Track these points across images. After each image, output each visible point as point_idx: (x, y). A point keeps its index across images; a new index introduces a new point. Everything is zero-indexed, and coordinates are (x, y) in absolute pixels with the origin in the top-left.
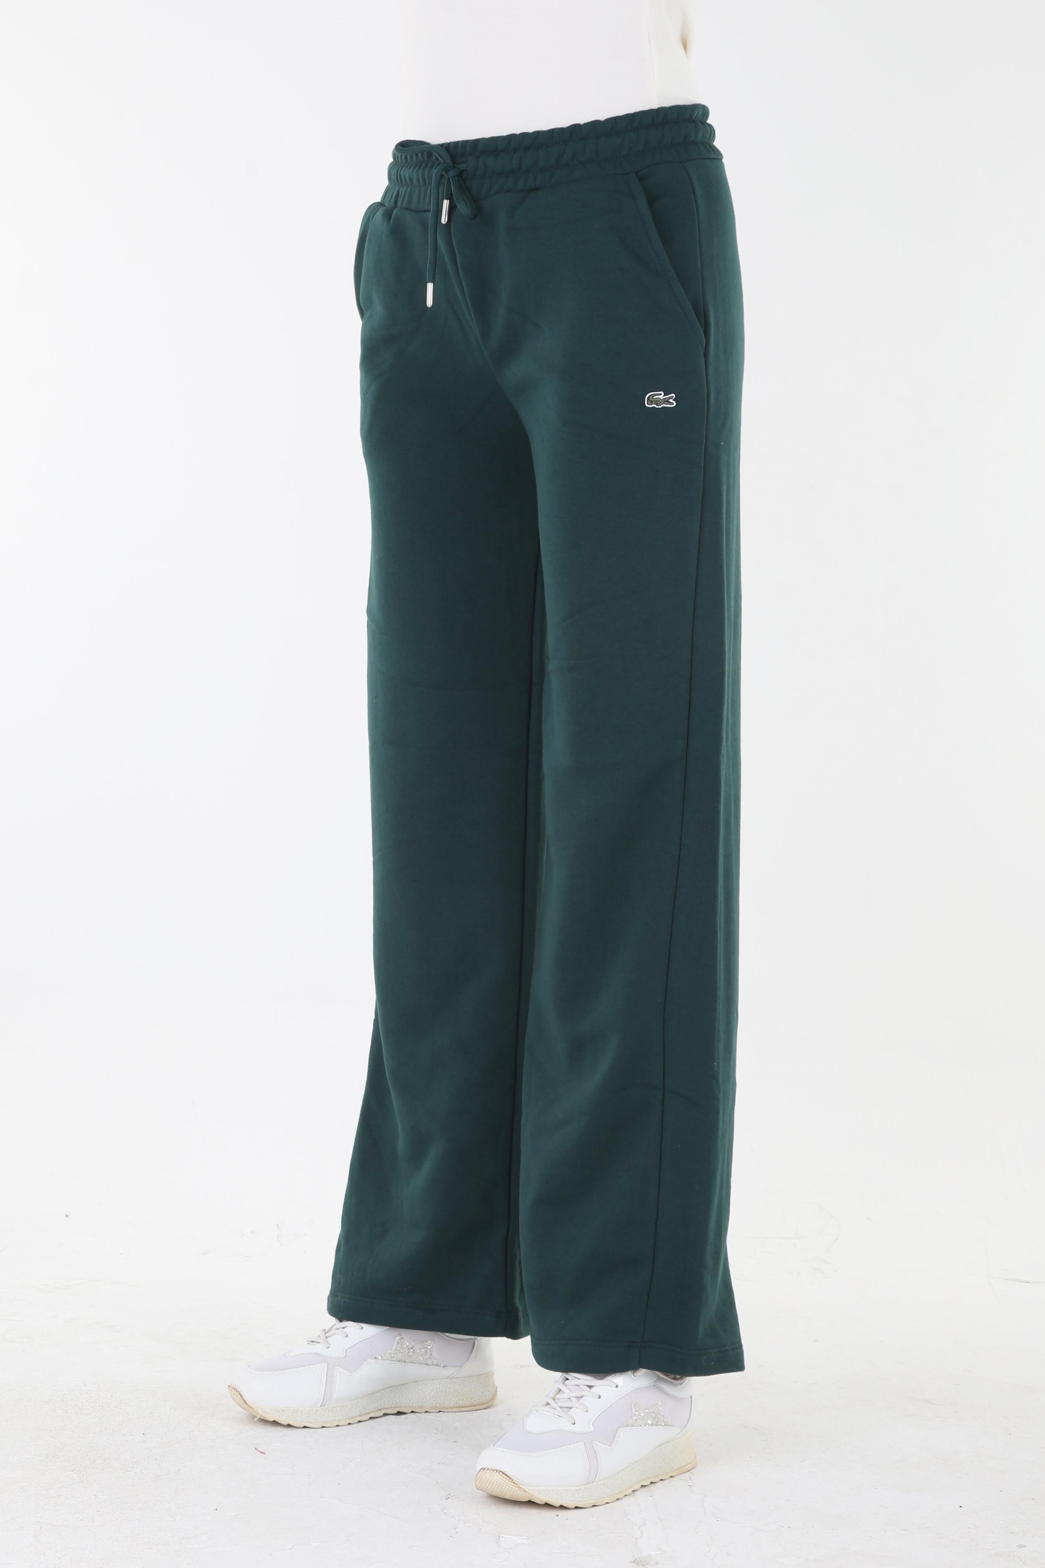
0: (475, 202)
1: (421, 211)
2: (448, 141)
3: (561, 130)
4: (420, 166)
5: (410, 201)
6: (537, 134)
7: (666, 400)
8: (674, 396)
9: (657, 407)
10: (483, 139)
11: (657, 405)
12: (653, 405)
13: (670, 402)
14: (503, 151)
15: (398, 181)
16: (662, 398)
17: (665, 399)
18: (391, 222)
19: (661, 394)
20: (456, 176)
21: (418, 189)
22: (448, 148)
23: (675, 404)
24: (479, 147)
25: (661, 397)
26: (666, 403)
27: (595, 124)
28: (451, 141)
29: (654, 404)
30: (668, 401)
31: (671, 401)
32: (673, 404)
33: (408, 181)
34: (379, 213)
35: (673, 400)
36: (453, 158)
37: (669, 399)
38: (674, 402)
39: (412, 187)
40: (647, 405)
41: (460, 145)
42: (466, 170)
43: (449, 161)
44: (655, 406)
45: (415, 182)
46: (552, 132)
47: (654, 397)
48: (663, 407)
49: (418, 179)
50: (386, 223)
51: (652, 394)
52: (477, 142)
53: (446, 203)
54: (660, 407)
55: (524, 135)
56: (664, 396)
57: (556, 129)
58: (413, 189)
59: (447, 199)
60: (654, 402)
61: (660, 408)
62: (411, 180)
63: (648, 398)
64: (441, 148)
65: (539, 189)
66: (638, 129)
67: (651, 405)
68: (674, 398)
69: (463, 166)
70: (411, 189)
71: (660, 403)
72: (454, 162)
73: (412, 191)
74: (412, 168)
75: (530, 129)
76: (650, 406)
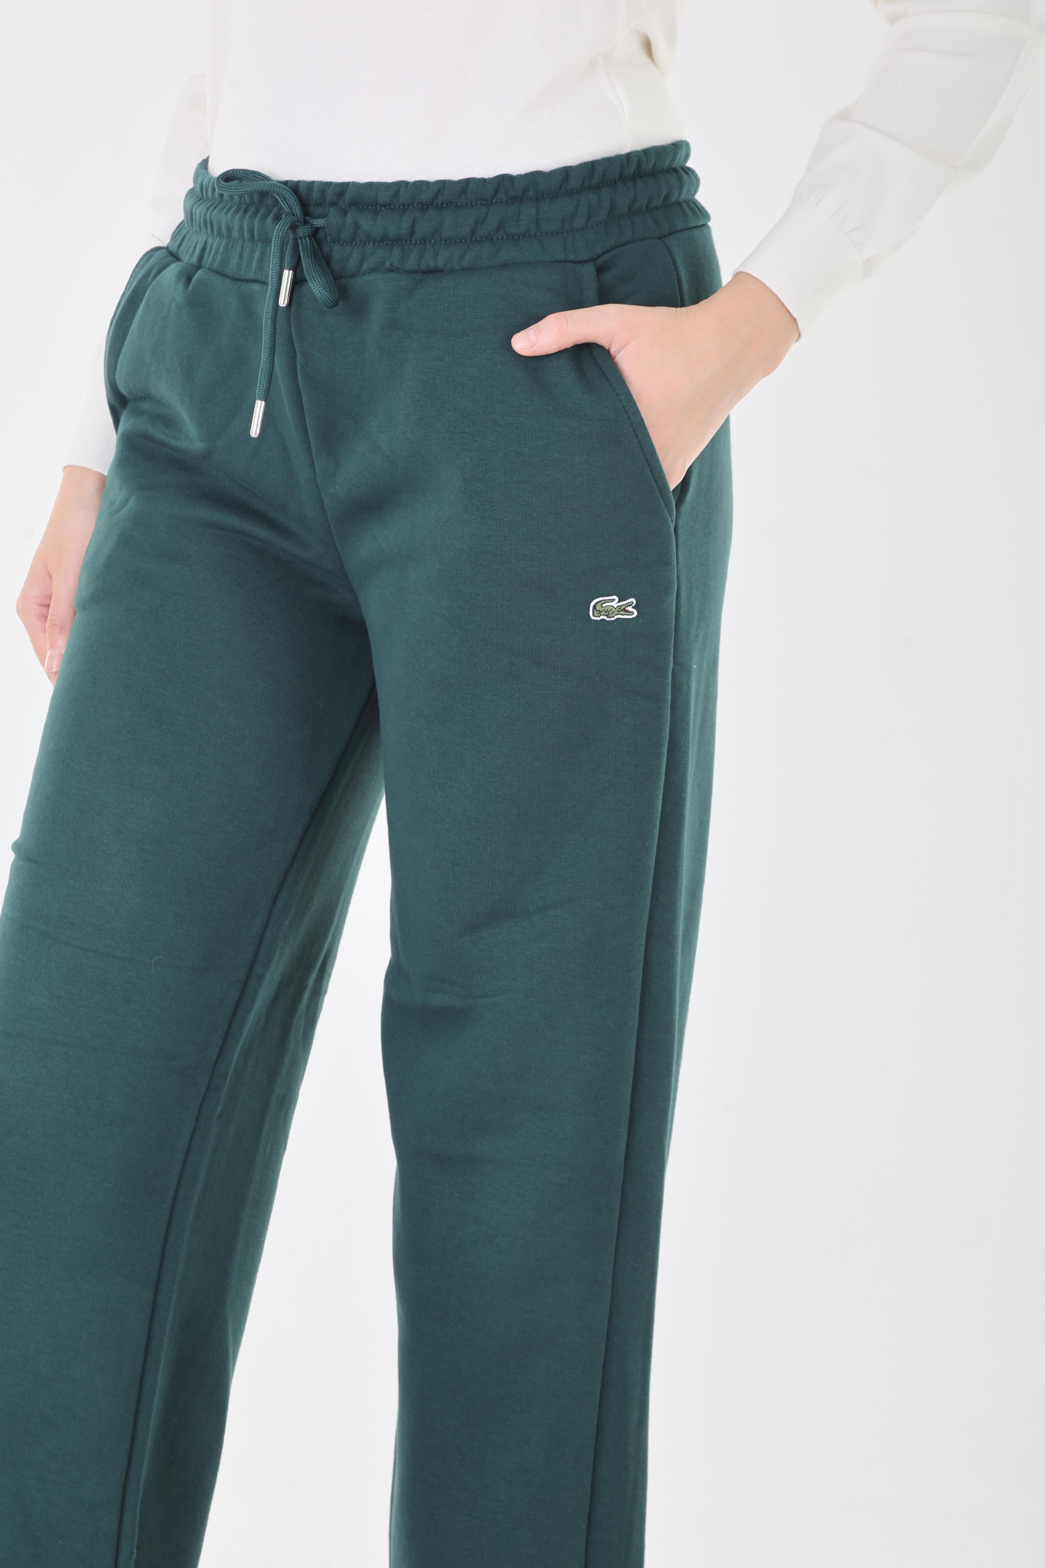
0: (335, 278)
1: (243, 280)
2: (296, 179)
3: (483, 182)
4: (246, 211)
5: (225, 261)
6: (443, 185)
7: (622, 608)
8: (635, 601)
9: (609, 619)
10: (355, 185)
11: (608, 617)
12: (602, 617)
13: (628, 611)
14: (385, 206)
15: (206, 227)
16: (615, 606)
17: (621, 606)
18: (191, 287)
19: (614, 600)
20: (308, 236)
21: (239, 244)
22: (295, 188)
23: (636, 614)
24: (347, 196)
25: (615, 604)
26: (622, 612)
27: (535, 177)
28: (301, 179)
29: (604, 615)
30: (624, 610)
31: (630, 609)
32: (633, 613)
33: (224, 231)
34: (172, 271)
35: (633, 608)
36: (304, 204)
37: (627, 606)
38: (635, 611)
39: (230, 241)
40: (592, 618)
41: (316, 189)
42: (324, 227)
43: (298, 211)
44: (605, 618)
45: (235, 234)
46: (467, 183)
47: (603, 605)
48: (617, 619)
49: (241, 229)
50: (181, 286)
51: (601, 601)
52: (344, 187)
53: (287, 276)
54: (612, 619)
55: (421, 185)
56: (619, 601)
57: (474, 179)
58: (231, 243)
59: (290, 270)
60: (604, 613)
61: (612, 621)
62: (229, 230)
63: (594, 606)
64: (284, 186)
65: (442, 271)
66: (599, 186)
67: (599, 617)
68: (634, 605)
69: (319, 222)
70: (227, 245)
71: (613, 613)
72: (306, 213)
73: (230, 246)
74: (232, 211)
75: (432, 176)
76: (598, 619)
